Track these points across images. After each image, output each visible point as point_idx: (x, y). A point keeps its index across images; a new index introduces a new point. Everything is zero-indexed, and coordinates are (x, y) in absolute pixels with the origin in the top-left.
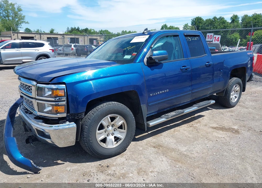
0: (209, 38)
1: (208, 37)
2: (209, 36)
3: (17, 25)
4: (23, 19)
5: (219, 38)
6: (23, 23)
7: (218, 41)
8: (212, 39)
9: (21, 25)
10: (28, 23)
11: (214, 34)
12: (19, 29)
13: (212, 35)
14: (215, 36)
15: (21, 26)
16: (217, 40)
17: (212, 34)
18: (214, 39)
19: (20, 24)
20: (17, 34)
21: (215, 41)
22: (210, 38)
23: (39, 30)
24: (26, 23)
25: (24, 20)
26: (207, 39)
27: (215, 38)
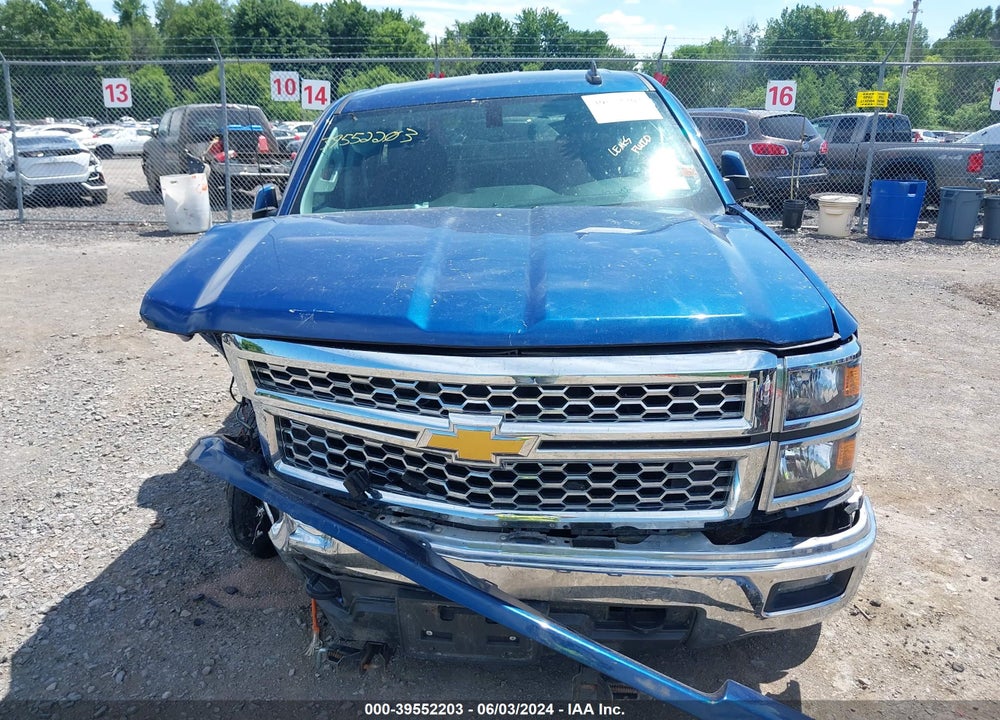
0: (283, 89)
1: (276, 86)
2: (283, 83)
5: (322, 90)
7: (323, 103)
8: (297, 92)
11: (302, 76)
13: (293, 77)
14: (306, 83)
16: (317, 99)
17: (294, 75)
18: (305, 94)
21: (310, 102)
22: (287, 90)
26: (277, 92)
27: (309, 88)
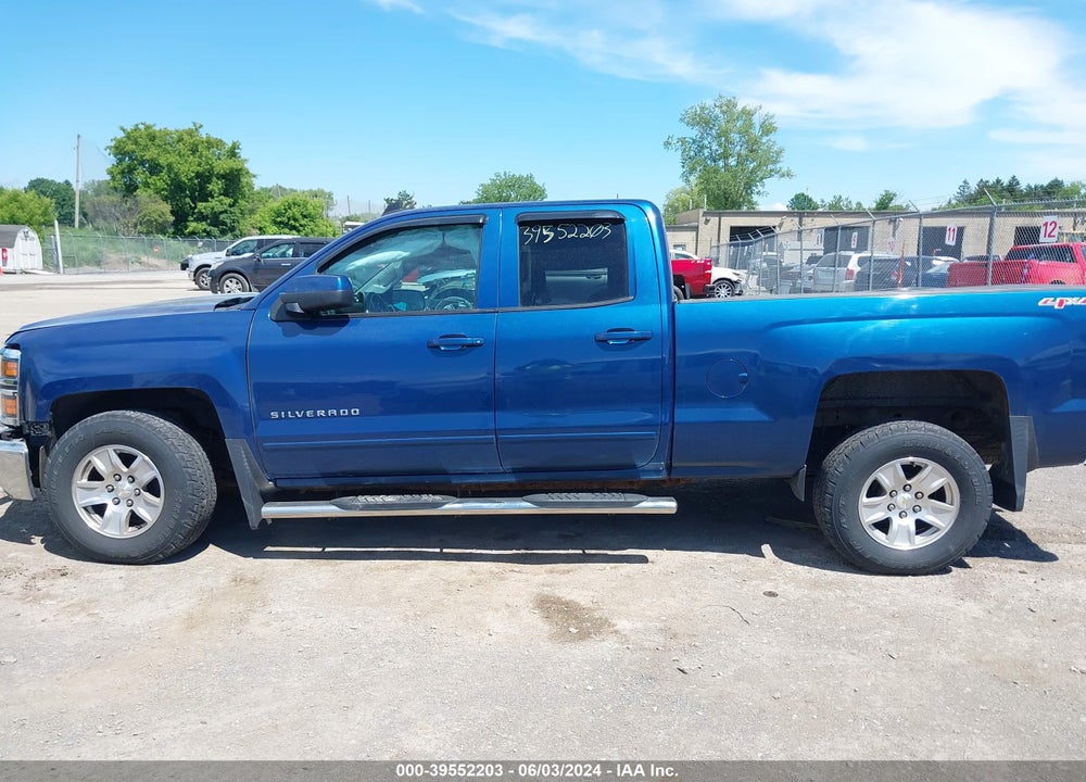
3: (749, 186)
4: (775, 162)
6: (771, 176)
9: (763, 186)
10: (789, 175)
12: (755, 198)
15: (760, 188)
19: (762, 179)
20: (717, 218)
23: (843, 198)
24: (783, 175)
25: (778, 166)
